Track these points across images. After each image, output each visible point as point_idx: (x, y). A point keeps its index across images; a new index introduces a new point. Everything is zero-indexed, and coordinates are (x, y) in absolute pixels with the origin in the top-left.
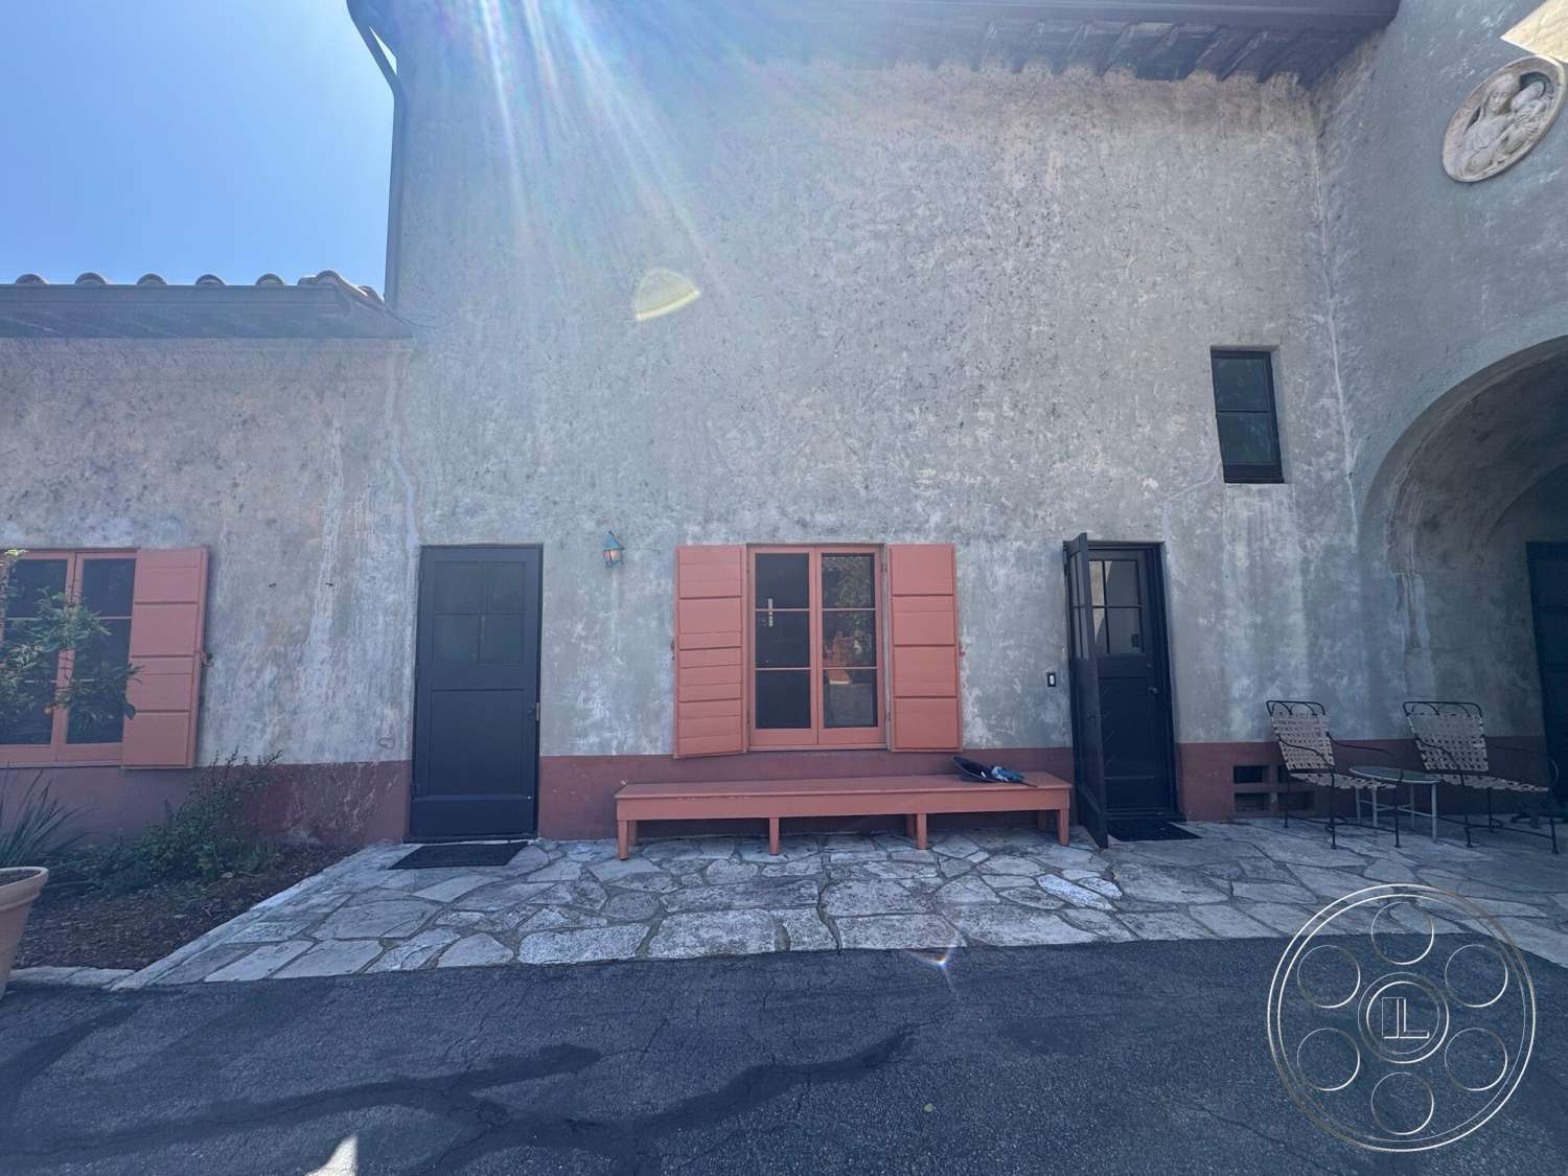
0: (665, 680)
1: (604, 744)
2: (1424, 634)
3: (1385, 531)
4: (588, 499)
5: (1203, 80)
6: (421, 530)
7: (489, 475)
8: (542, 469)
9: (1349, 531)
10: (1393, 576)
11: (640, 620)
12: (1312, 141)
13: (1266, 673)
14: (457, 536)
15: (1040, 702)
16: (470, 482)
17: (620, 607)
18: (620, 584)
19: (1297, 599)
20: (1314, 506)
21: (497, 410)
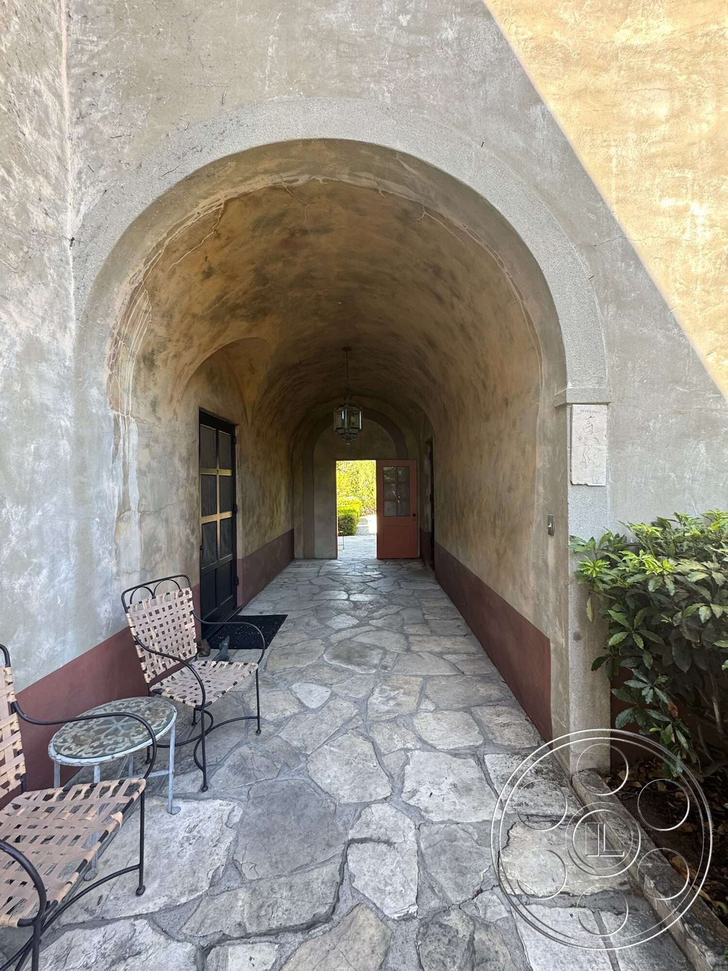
2: (134, 495)
3: (108, 350)
9: (64, 328)
10: (112, 414)
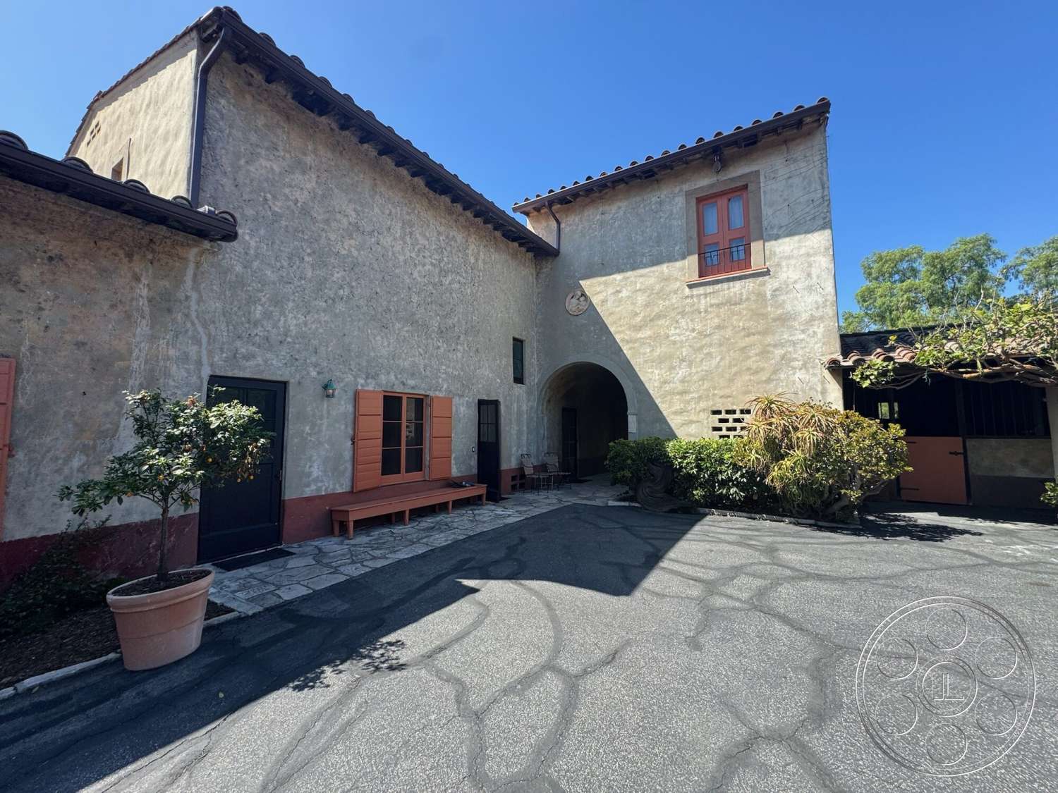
0: (348, 455)
1: (319, 489)
2: (546, 433)
3: (541, 403)
4: (314, 359)
5: (516, 244)
6: (212, 365)
7: (258, 338)
8: (289, 339)
9: (535, 402)
10: (542, 416)
11: (337, 425)
12: (535, 276)
13: (519, 446)
14: (236, 371)
15: (470, 458)
16: (245, 339)
17: (328, 418)
18: (328, 406)
19: (525, 421)
20: (529, 393)
21: (263, 300)
